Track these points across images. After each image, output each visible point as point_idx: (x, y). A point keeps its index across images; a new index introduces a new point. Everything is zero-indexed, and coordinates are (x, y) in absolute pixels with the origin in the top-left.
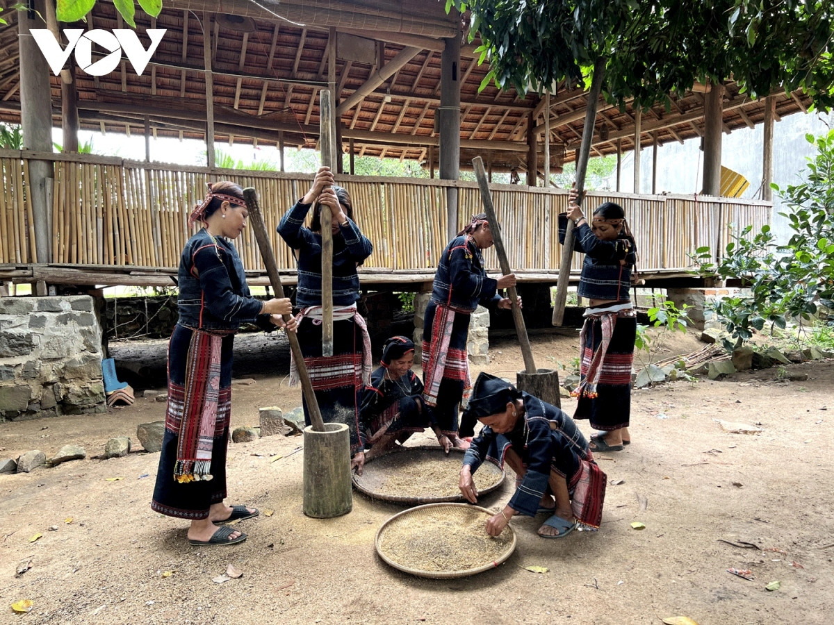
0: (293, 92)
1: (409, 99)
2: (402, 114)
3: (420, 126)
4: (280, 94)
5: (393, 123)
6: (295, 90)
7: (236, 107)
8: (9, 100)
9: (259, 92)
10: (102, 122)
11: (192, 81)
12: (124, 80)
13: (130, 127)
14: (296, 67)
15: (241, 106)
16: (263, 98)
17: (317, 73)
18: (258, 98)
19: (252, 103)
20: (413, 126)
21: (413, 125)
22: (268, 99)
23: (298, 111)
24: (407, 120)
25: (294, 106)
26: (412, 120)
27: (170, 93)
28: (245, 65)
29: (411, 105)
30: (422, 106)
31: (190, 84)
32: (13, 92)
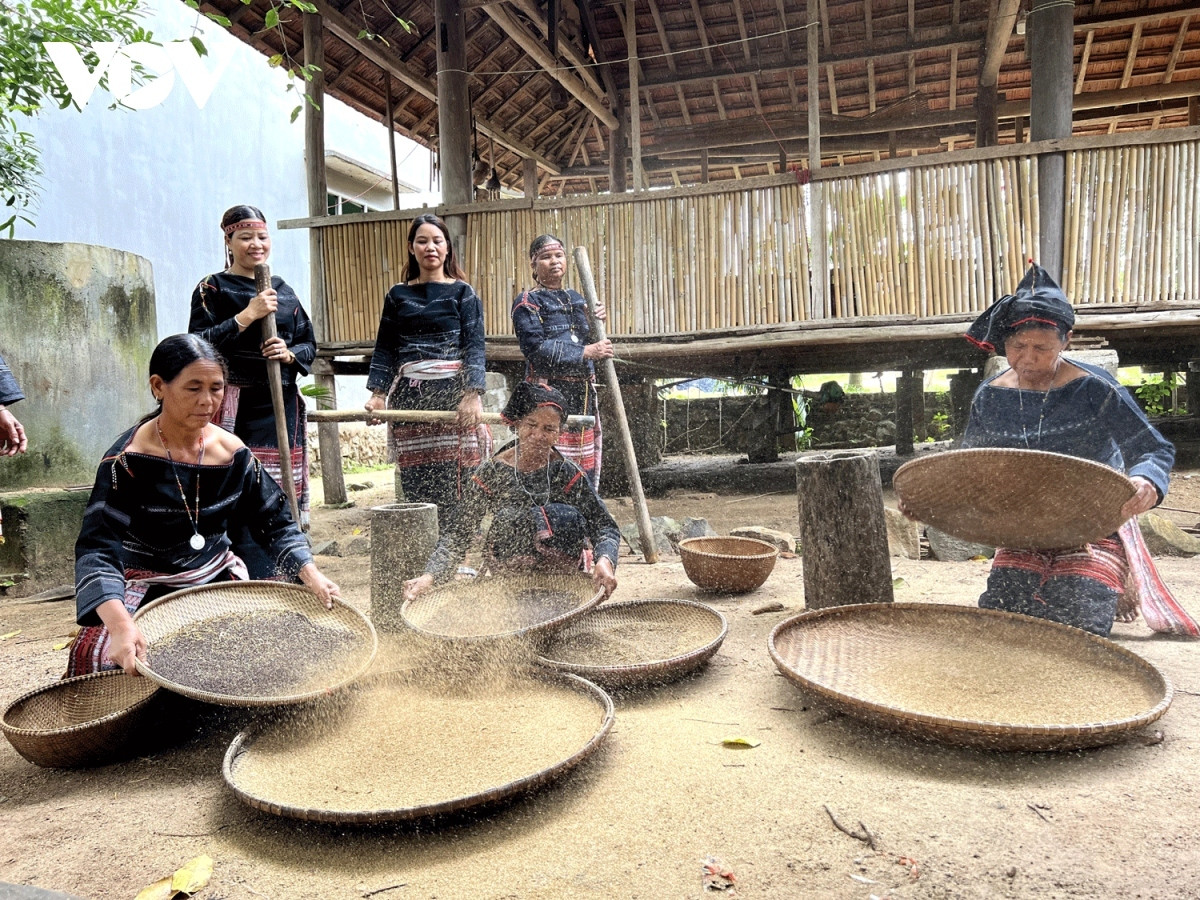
0: (916, 65)
1: (1138, 23)
2: (1132, 54)
3: (1177, 68)
4: (898, 74)
5: (1119, 73)
6: (919, 63)
7: (835, 112)
8: (574, 166)
9: (863, 79)
10: (674, 171)
11: (767, 87)
12: (684, 109)
13: (740, 167)
14: (911, 23)
15: (841, 109)
16: (872, 88)
17: (950, 23)
18: (864, 90)
19: (858, 99)
20: (1164, 70)
21: (1163, 68)
22: (881, 87)
23: (935, 95)
24: (1146, 62)
25: (925, 88)
26: (1159, 60)
27: (743, 112)
28: (832, 44)
29: (1147, 32)
30: (1173, 28)
31: (766, 93)
32: (575, 154)
